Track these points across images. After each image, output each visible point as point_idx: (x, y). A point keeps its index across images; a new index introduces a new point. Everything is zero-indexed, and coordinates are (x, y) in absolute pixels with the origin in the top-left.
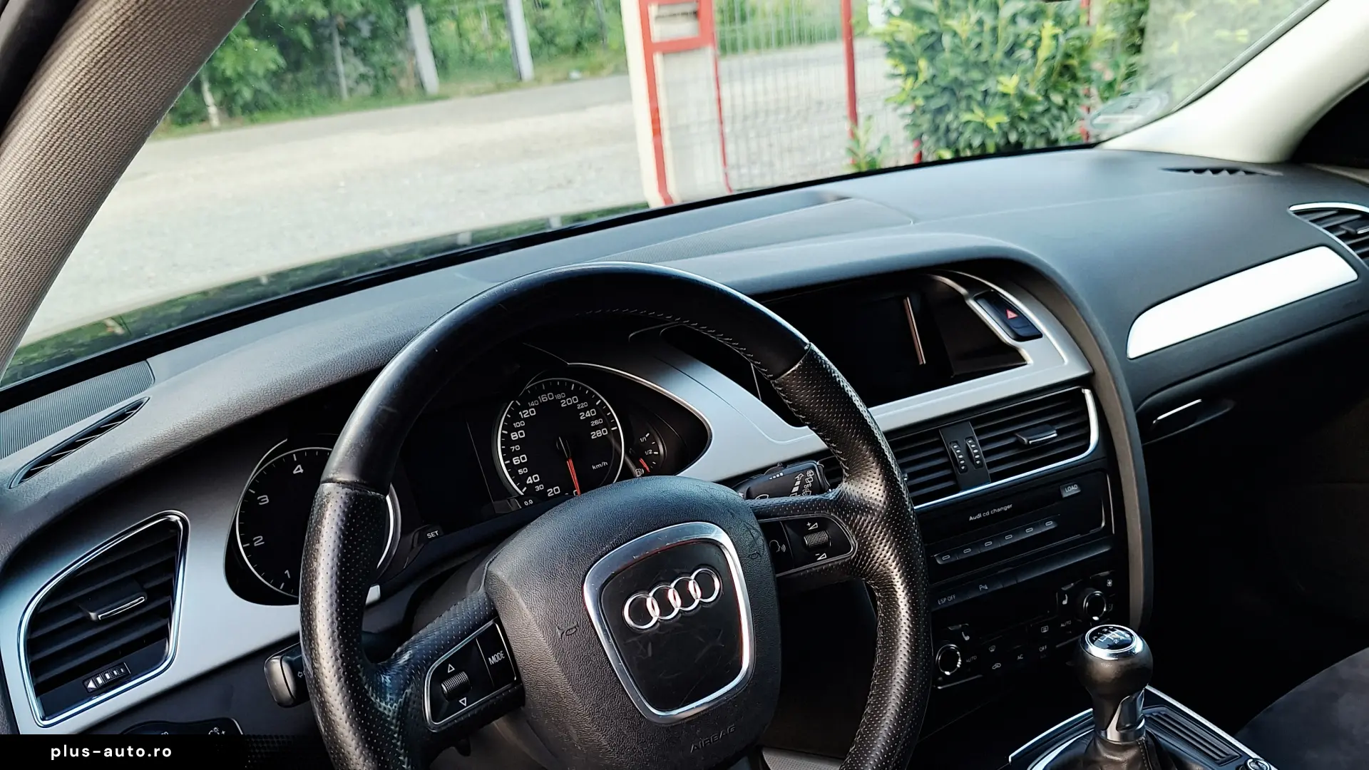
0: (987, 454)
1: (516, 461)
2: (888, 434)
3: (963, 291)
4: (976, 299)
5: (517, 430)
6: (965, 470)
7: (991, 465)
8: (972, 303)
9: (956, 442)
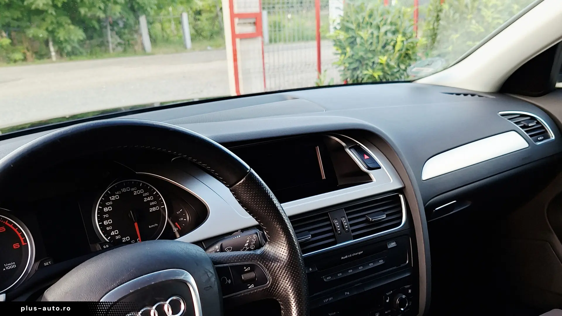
0: (351, 225)
1: (105, 223)
2: (291, 218)
3: (344, 144)
4: (350, 149)
5: (107, 206)
6: (340, 234)
7: (353, 231)
8: (348, 150)
9: (336, 219)
